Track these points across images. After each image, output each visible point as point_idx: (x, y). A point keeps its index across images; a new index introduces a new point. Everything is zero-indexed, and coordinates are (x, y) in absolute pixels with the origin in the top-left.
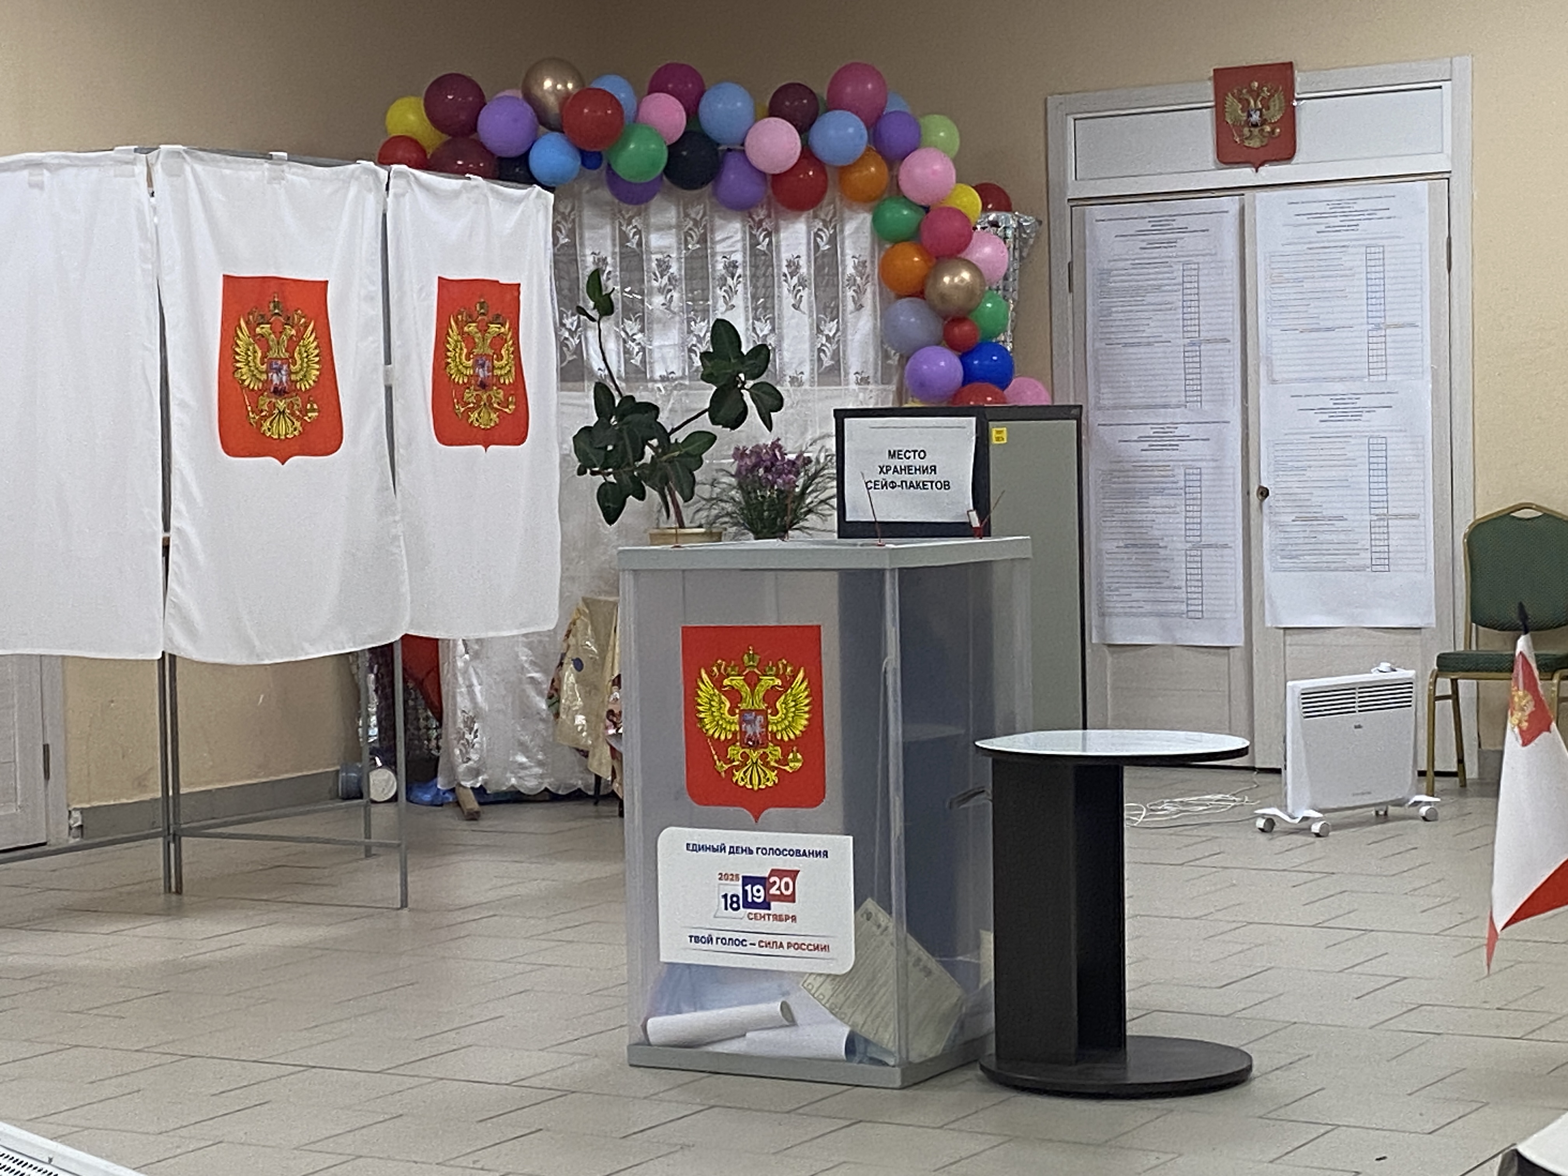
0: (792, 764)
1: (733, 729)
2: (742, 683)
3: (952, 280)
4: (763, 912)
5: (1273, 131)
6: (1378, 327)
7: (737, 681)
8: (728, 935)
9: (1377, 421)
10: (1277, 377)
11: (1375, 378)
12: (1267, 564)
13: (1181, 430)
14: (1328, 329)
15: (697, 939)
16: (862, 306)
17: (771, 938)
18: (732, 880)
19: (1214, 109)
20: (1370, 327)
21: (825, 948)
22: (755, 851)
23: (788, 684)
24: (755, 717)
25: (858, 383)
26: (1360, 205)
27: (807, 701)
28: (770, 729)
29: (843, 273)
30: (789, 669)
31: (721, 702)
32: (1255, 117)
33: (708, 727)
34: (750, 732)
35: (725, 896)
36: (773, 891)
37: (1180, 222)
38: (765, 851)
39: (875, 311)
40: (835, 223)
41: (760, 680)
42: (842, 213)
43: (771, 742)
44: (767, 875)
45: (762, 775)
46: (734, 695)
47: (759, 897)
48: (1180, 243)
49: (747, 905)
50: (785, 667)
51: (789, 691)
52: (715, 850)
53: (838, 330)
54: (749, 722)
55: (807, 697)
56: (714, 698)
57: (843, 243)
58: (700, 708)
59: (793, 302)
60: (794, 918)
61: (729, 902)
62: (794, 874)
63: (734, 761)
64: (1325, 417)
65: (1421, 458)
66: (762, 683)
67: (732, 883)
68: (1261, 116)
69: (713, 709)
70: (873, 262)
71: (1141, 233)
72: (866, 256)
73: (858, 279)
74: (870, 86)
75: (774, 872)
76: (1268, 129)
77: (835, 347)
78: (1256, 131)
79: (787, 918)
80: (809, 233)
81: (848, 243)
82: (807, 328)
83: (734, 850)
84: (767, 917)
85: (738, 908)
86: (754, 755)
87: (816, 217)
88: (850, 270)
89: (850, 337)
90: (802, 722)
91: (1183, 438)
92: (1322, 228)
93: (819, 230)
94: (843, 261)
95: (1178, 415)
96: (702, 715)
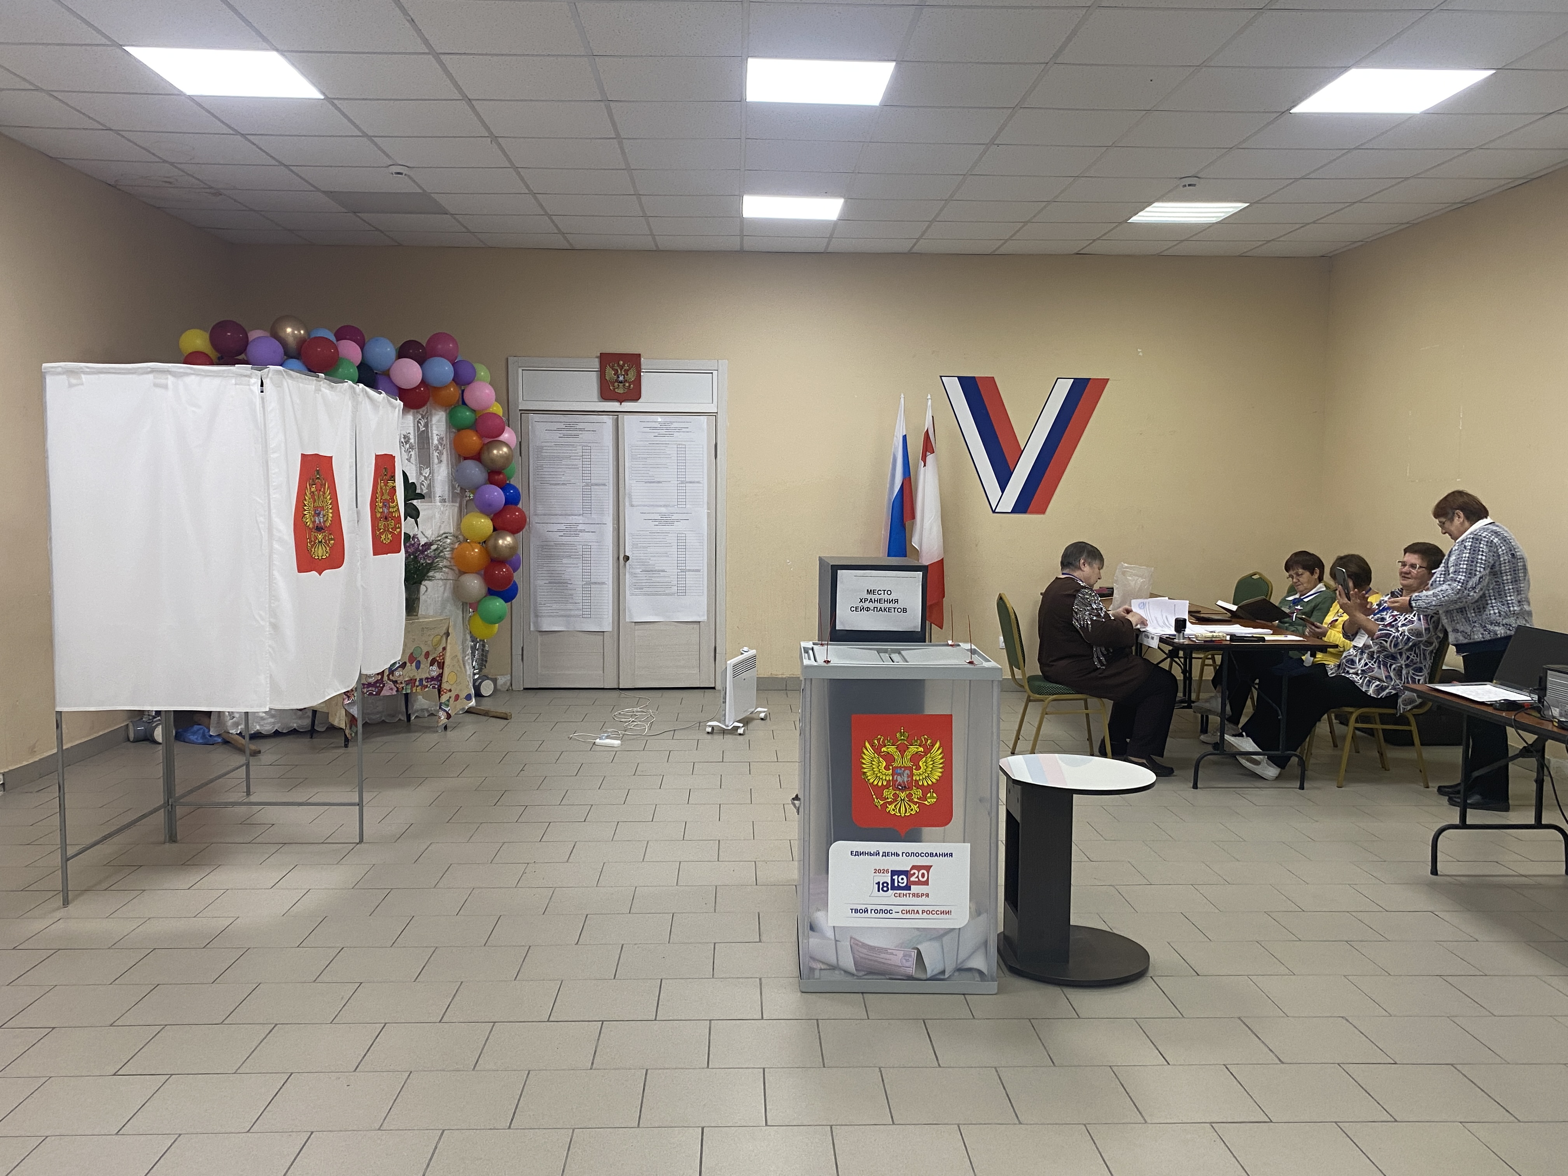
0: (929, 800)
1: (888, 779)
2: (895, 750)
3: (498, 452)
4: (905, 892)
5: (630, 385)
6: (682, 482)
7: (892, 749)
8: (879, 908)
9: (680, 526)
10: (633, 503)
11: (681, 506)
12: (628, 592)
13: (580, 527)
14: (659, 482)
15: (856, 911)
16: (441, 461)
17: (911, 908)
18: (883, 873)
19: (599, 372)
20: (679, 482)
21: (948, 912)
22: (901, 855)
23: (927, 751)
24: (904, 771)
25: (440, 502)
26: (675, 425)
27: (942, 761)
28: (914, 778)
29: (432, 443)
30: (929, 741)
31: (879, 762)
32: (621, 378)
33: (869, 778)
34: (899, 779)
35: (878, 883)
36: (913, 879)
37: (580, 426)
38: (908, 855)
39: (448, 464)
40: (427, 417)
41: (908, 748)
42: (431, 411)
43: (915, 786)
44: (909, 870)
45: (907, 807)
46: (889, 759)
47: (903, 883)
48: (580, 436)
49: (893, 888)
50: (926, 740)
51: (929, 754)
52: (871, 854)
53: (430, 472)
54: (899, 774)
55: (942, 758)
56: (875, 759)
57: (431, 427)
58: (864, 766)
59: (407, 457)
60: (927, 895)
61: (881, 886)
62: (928, 868)
63: (888, 798)
64: (657, 523)
65: (702, 544)
66: (910, 750)
67: (883, 874)
68: (624, 378)
69: (874, 766)
70: (446, 438)
71: (558, 430)
72: (443, 434)
73: (440, 446)
74: (451, 345)
75: (914, 867)
76: (627, 384)
77: (429, 482)
78: (621, 385)
79: (922, 895)
80: (414, 422)
81: (434, 427)
82: (414, 472)
83: (886, 854)
84: (908, 895)
85: (888, 890)
86: (903, 795)
87: (418, 412)
88: (436, 442)
89: (436, 478)
90: (937, 774)
91: (581, 531)
92: (656, 435)
93: (420, 419)
94: (432, 436)
95: (580, 519)
96: (865, 770)
